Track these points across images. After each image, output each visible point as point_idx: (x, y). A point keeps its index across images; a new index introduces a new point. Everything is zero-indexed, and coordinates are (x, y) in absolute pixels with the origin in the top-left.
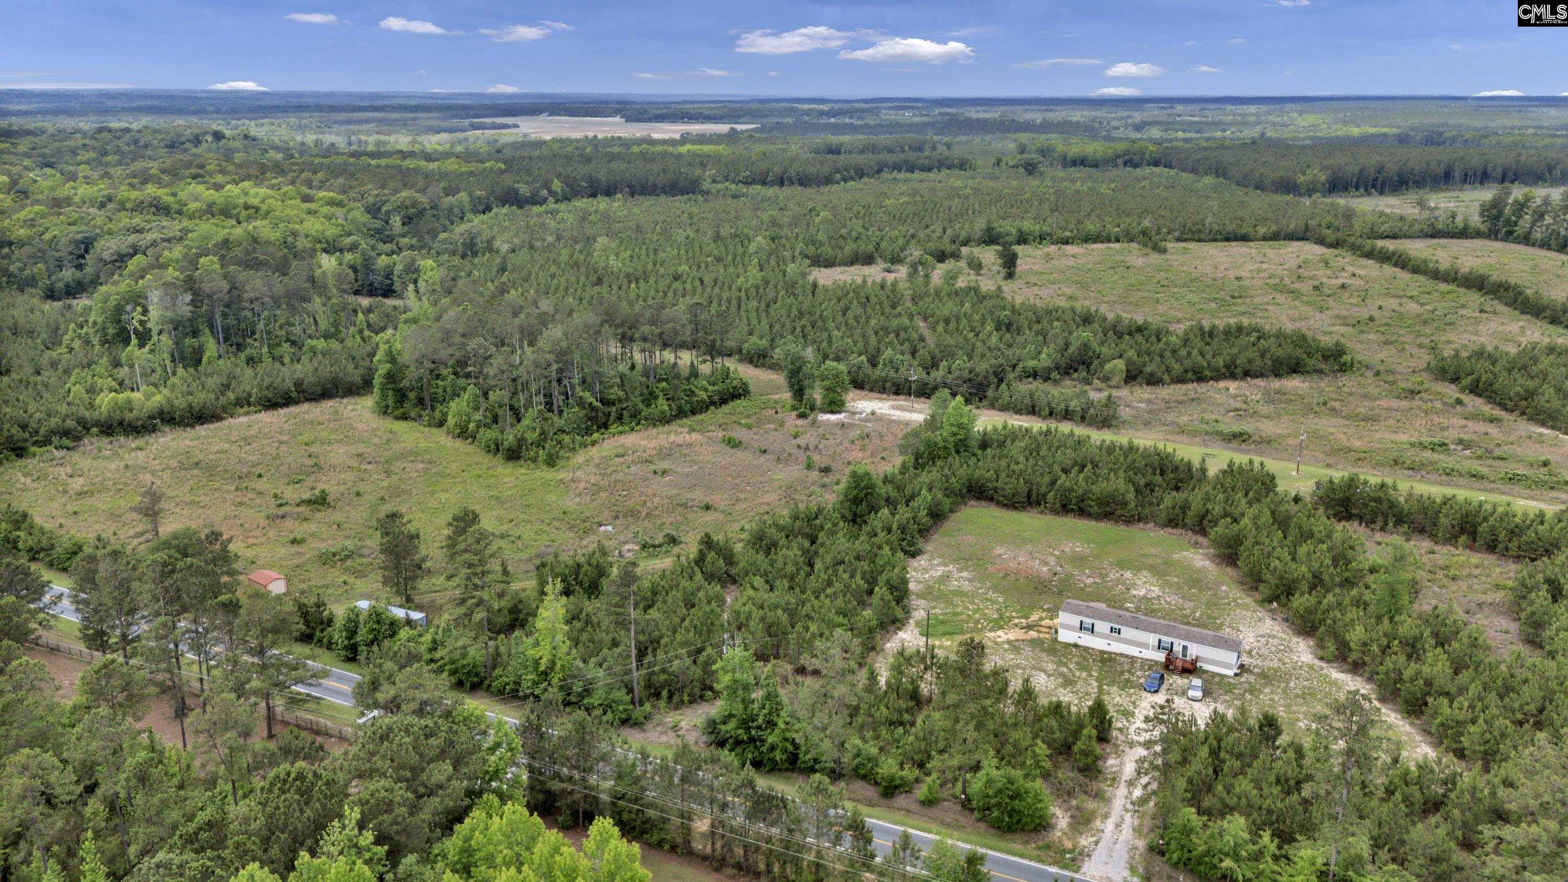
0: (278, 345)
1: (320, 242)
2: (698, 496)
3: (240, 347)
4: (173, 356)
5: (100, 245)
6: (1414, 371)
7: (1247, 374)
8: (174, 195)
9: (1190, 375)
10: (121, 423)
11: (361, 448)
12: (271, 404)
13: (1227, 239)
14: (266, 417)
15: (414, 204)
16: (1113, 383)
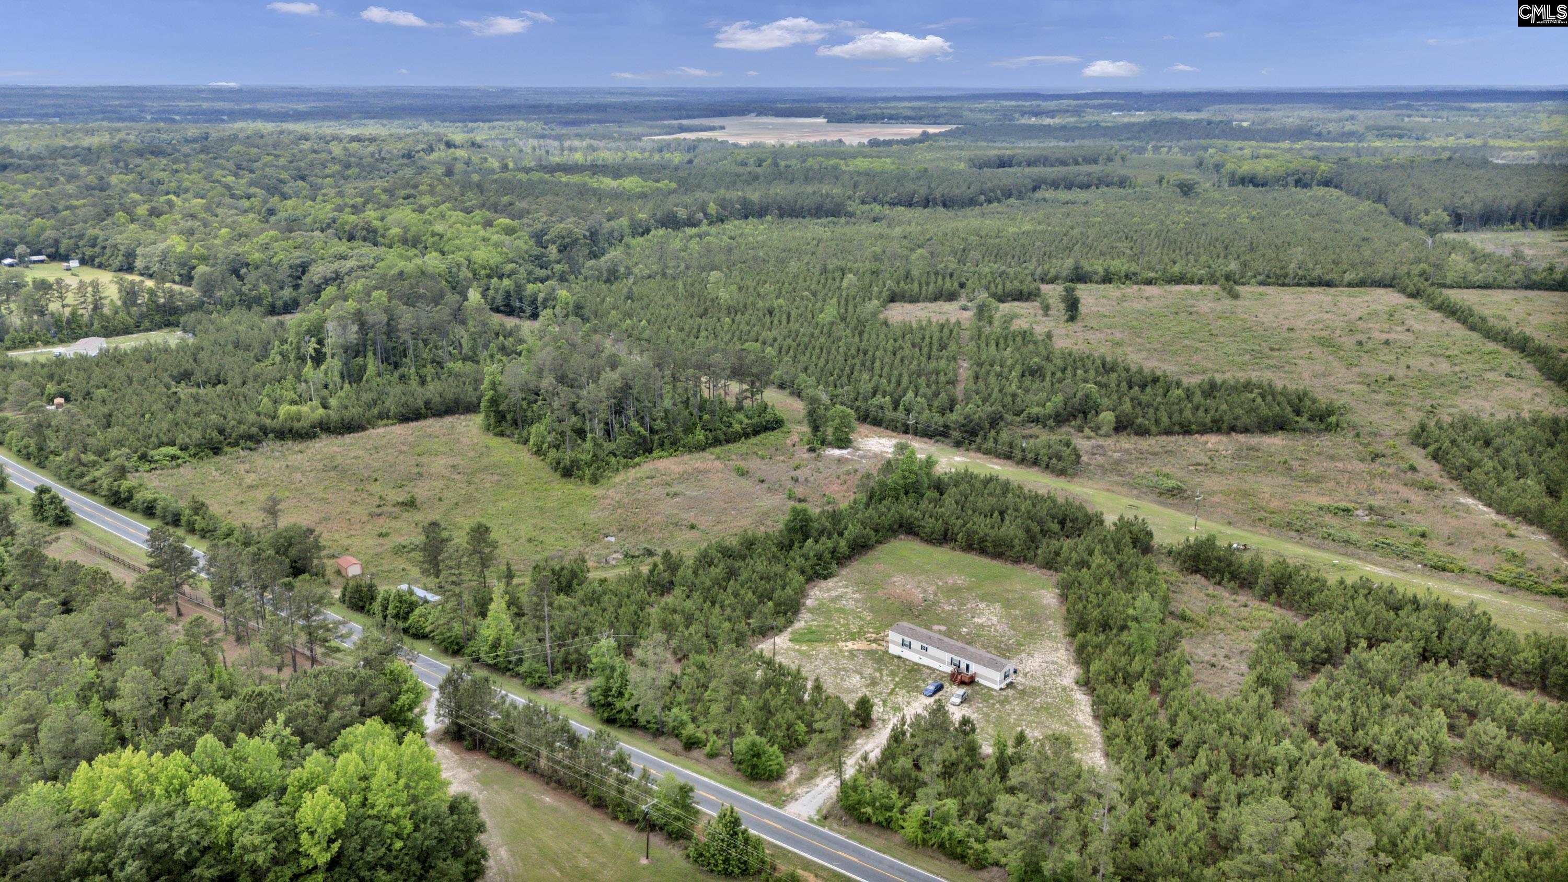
0: (424, 366)
1: (485, 268)
2: (690, 517)
3: (396, 366)
4: (342, 374)
5: (312, 269)
6: (1397, 435)
7: (1233, 429)
8: (382, 219)
9: (1177, 428)
10: (291, 431)
11: (457, 460)
12: (405, 418)
13: (1311, 284)
14: (400, 431)
15: (570, 233)
16: (1101, 432)
